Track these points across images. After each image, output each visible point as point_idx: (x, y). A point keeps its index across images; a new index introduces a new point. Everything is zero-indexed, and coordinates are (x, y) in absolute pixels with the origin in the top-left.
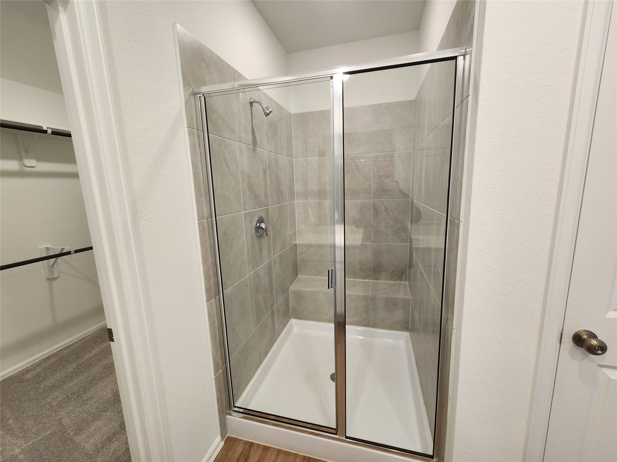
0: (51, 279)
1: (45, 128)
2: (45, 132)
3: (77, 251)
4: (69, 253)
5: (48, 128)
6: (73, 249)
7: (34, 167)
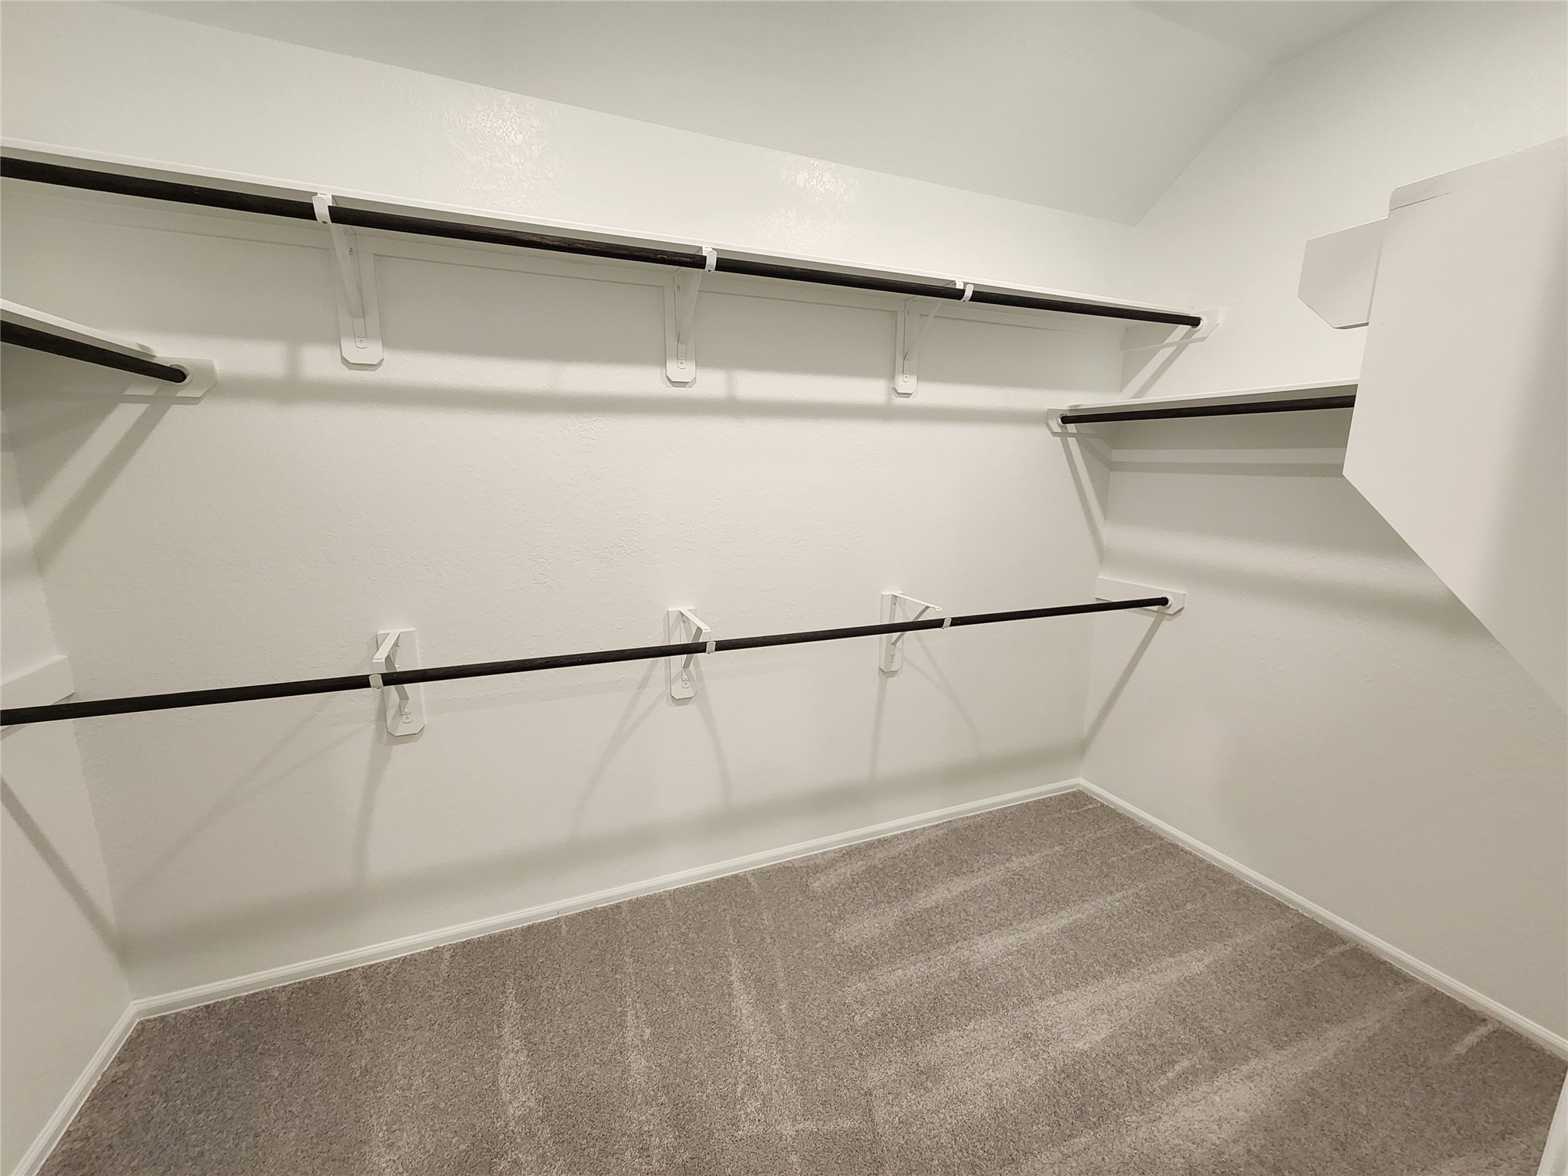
0: (886, 673)
1: (959, 286)
2: (958, 294)
3: (957, 622)
4: (938, 624)
5: (965, 284)
6: (948, 616)
7: (910, 394)
